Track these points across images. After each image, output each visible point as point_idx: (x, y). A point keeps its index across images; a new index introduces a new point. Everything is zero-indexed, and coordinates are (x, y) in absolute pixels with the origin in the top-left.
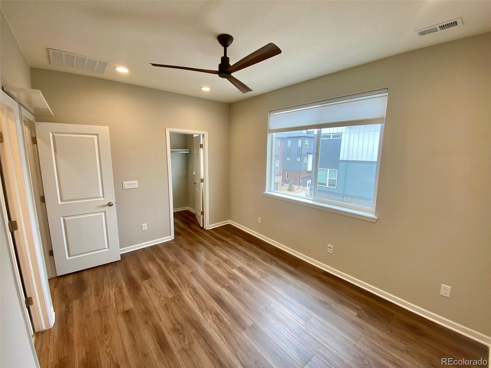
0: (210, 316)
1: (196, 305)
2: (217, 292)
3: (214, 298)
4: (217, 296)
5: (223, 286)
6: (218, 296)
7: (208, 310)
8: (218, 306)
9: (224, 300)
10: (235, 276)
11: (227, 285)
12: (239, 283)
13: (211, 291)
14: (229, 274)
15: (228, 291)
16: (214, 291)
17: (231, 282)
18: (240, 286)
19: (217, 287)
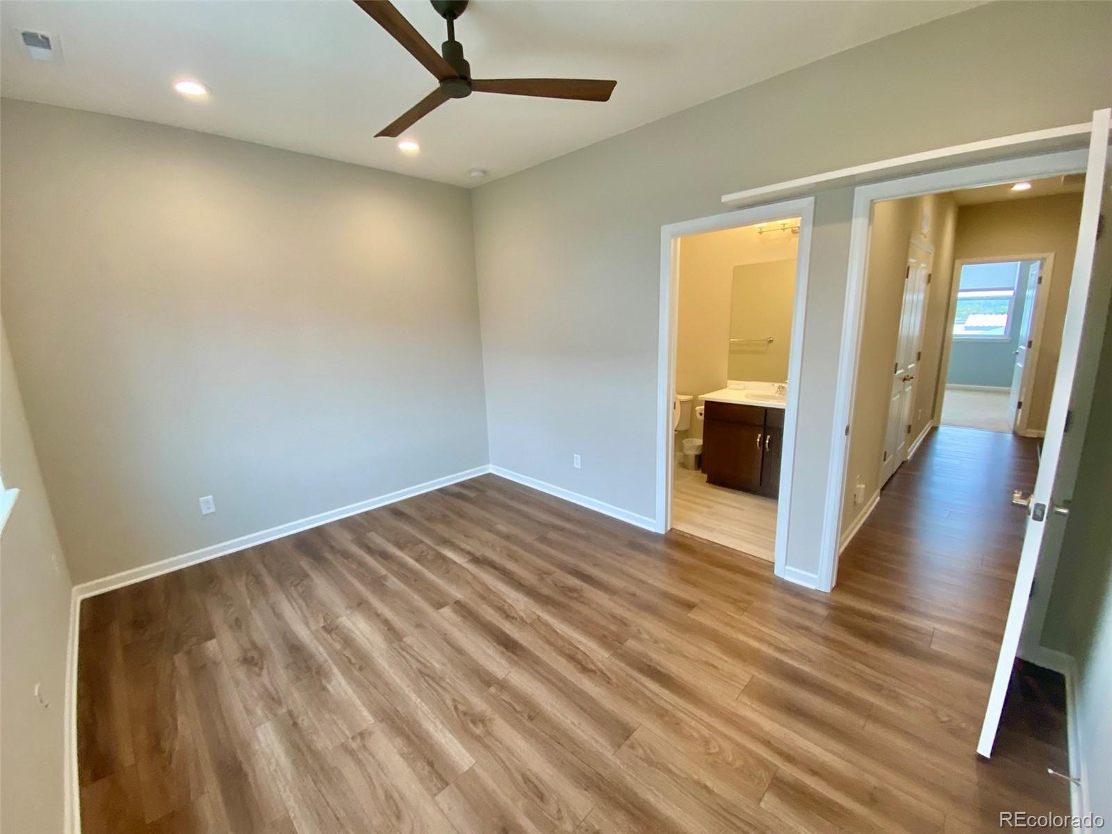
0: (522, 614)
1: (558, 631)
2: (517, 664)
3: (522, 648)
4: (517, 655)
5: (503, 685)
6: (512, 655)
7: (531, 624)
8: (508, 632)
9: (496, 646)
10: (466, 729)
11: (493, 690)
12: (454, 700)
13: (537, 668)
14: (488, 741)
15: (488, 673)
16: (526, 666)
17: (479, 704)
18: (451, 690)
19: (520, 679)
